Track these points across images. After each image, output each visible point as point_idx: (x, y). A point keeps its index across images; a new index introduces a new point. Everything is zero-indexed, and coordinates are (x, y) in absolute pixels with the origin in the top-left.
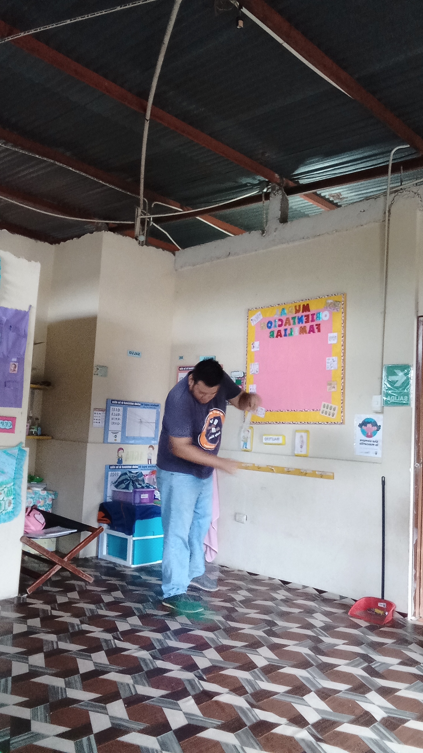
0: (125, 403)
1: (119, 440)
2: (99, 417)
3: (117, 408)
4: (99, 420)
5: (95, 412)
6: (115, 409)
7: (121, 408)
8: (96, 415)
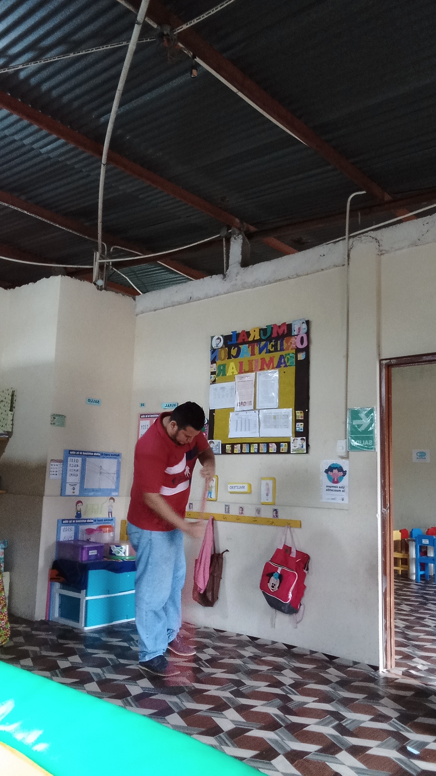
0: (84, 453)
1: (77, 492)
2: (56, 468)
3: (76, 458)
4: (56, 472)
5: (51, 463)
6: (73, 460)
7: (80, 459)
8: (53, 466)
